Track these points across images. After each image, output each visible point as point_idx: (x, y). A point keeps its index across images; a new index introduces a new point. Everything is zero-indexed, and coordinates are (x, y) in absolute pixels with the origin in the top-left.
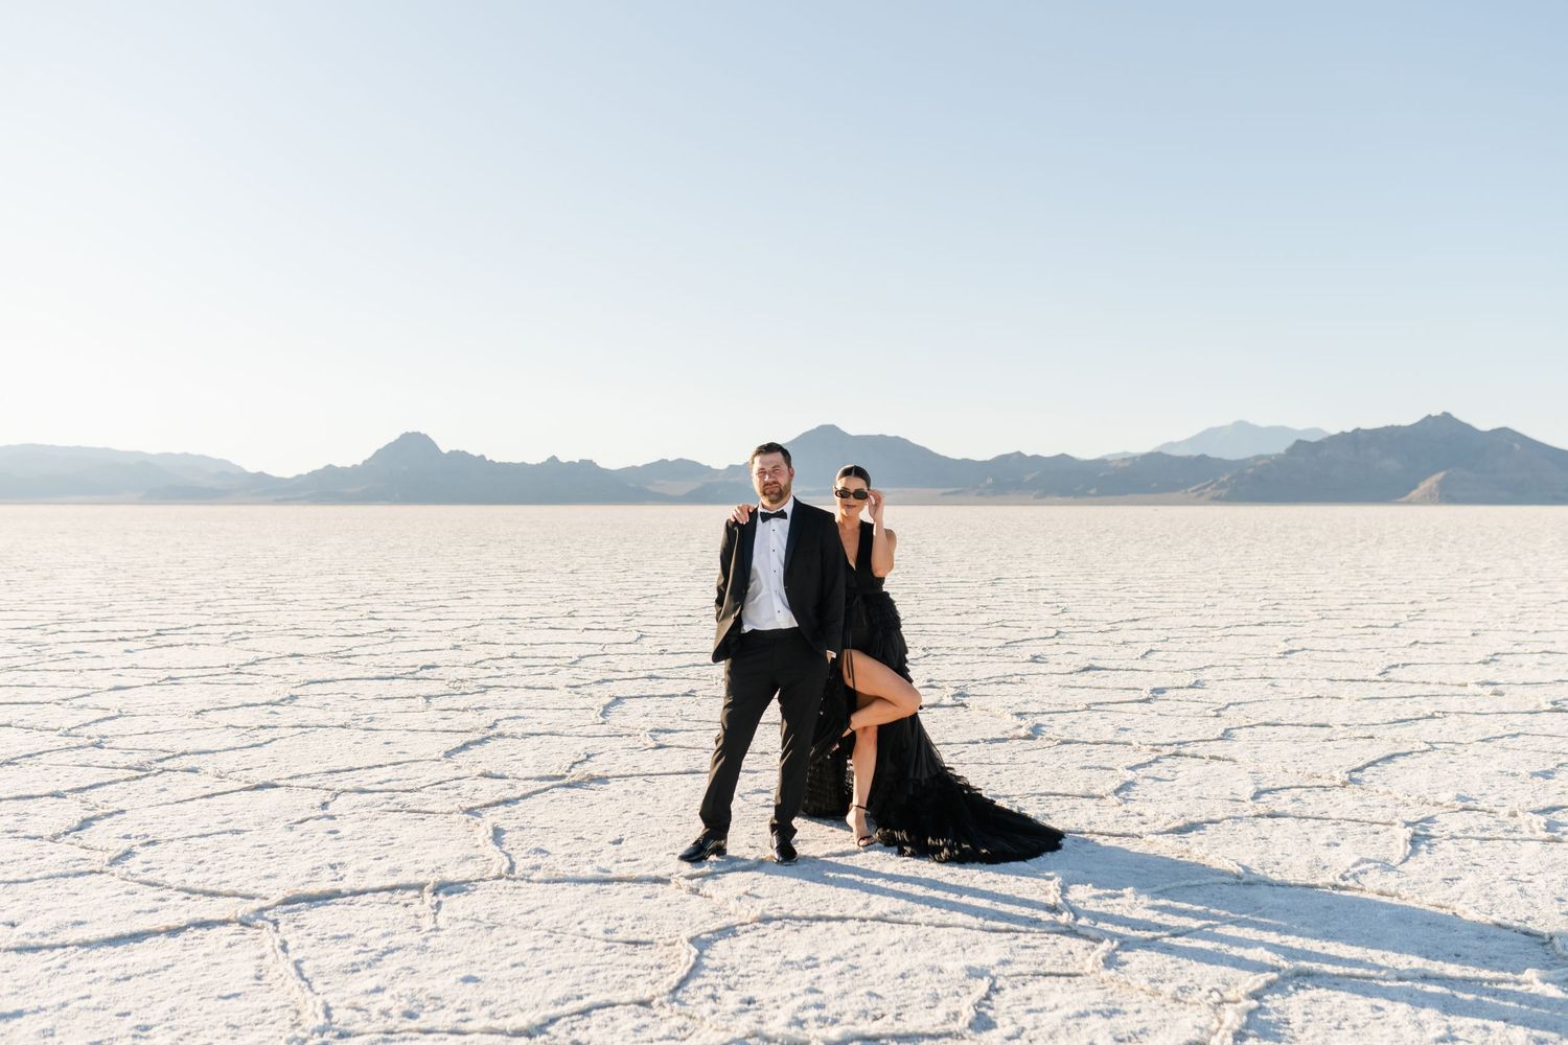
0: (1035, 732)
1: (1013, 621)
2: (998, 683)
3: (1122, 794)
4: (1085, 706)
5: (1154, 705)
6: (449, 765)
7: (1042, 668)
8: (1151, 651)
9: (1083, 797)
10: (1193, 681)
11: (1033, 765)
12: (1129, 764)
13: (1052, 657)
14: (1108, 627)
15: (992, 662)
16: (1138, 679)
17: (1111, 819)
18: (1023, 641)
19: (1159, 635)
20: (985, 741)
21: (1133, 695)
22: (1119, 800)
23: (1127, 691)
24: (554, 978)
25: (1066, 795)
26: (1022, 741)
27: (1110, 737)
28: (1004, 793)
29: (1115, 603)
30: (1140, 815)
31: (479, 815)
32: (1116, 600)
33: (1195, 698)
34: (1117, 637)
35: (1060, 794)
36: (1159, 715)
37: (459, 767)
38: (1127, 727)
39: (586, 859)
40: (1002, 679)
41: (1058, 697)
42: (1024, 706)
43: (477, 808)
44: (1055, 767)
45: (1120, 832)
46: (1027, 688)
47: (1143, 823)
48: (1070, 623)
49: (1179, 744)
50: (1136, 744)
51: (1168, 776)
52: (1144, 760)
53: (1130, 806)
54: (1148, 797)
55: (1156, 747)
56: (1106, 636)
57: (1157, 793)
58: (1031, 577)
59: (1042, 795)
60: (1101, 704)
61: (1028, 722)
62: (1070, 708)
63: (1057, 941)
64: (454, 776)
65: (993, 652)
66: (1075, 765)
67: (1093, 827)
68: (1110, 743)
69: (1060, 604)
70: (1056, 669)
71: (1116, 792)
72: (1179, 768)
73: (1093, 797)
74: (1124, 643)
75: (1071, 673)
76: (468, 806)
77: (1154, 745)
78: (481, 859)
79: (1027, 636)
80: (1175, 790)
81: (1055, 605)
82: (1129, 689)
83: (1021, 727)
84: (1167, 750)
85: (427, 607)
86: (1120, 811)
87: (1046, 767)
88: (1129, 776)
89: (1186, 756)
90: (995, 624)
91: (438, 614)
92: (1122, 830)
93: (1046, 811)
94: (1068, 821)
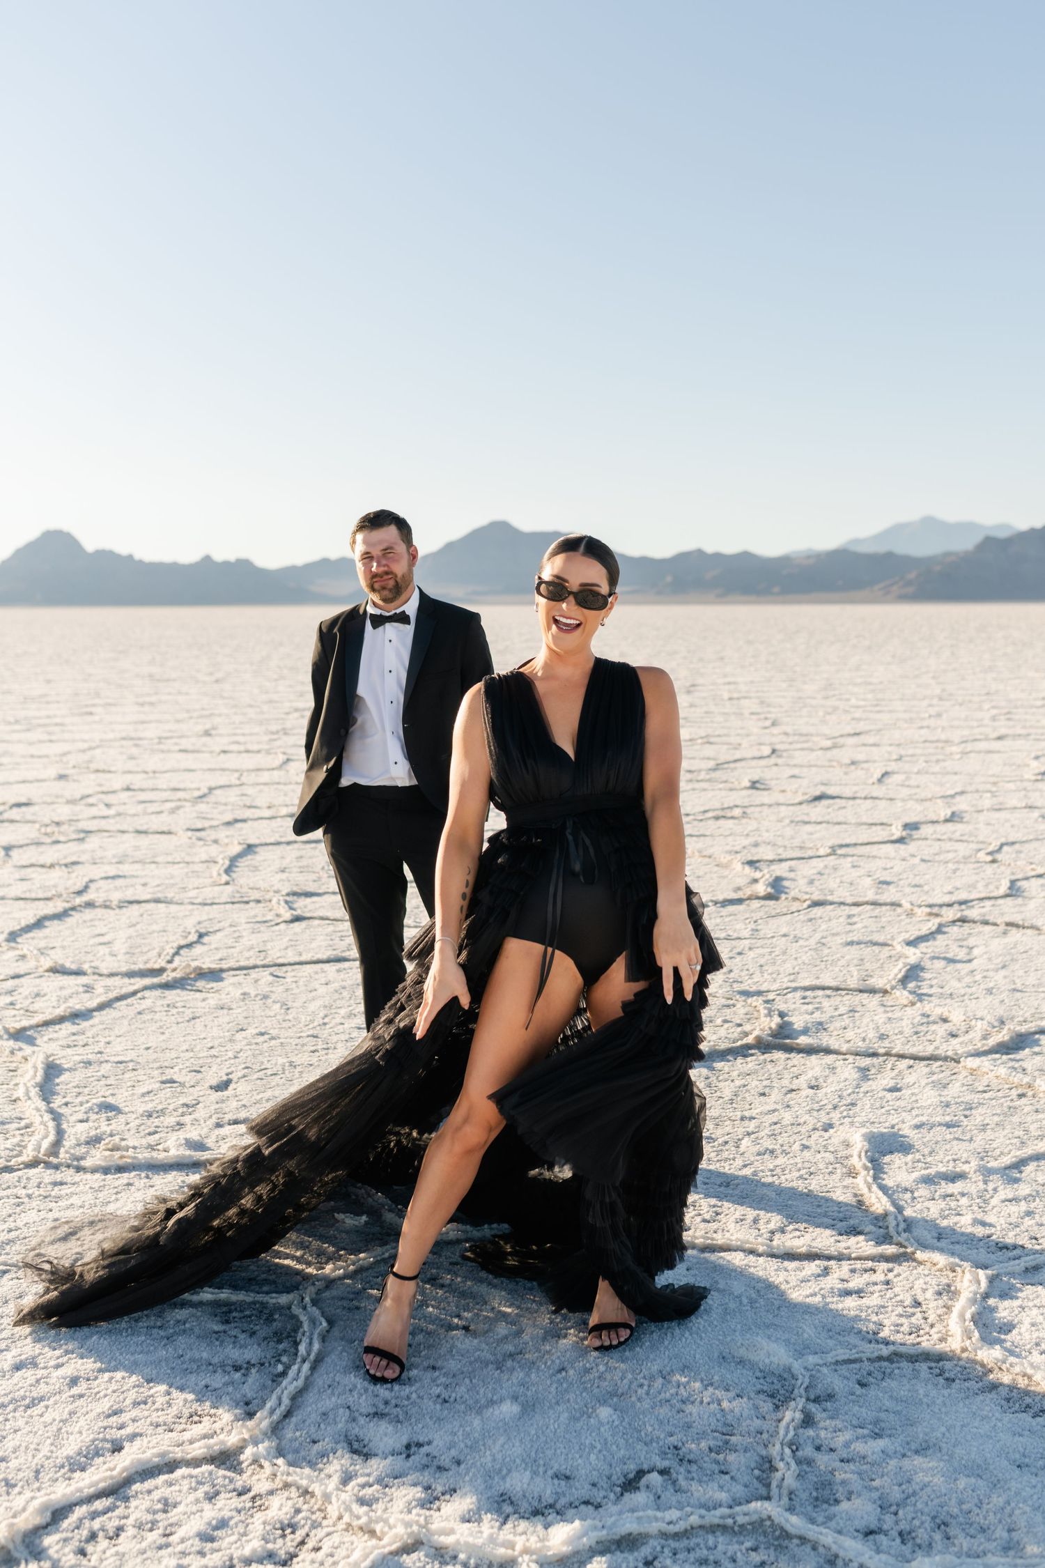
0: (777, 889)
1: (719, 736)
2: (717, 818)
3: (911, 985)
4: (829, 851)
5: (912, 847)
6: (12, 954)
7: (764, 797)
8: (885, 774)
9: (861, 991)
10: (949, 814)
11: (784, 939)
12: (906, 936)
13: (774, 782)
14: (828, 743)
15: (705, 790)
16: (882, 811)
17: (908, 1031)
18: (735, 761)
19: (890, 753)
20: (716, 903)
21: (881, 834)
22: (911, 997)
23: (874, 828)
24: (81, 1396)
25: (837, 989)
26: (763, 902)
27: (870, 896)
28: (754, 988)
29: (829, 714)
30: (945, 1020)
31: (31, 1041)
32: (830, 710)
33: (957, 836)
34: (845, 755)
35: (829, 988)
36: (923, 860)
37: (23, 957)
38: (888, 879)
39: (170, 1120)
40: (720, 813)
41: (792, 838)
42: (754, 850)
43: (31, 1027)
44: (812, 942)
45: (927, 1054)
46: (751, 825)
47: (954, 1036)
48: (784, 738)
49: (961, 903)
50: (907, 906)
51: (962, 954)
52: (925, 929)
53: (927, 1007)
54: (947, 990)
55: (935, 910)
56: (829, 754)
57: (954, 983)
58: (729, 683)
59: (806, 989)
60: (847, 846)
61: (766, 874)
62: (810, 853)
63: (891, 1276)
64: (11, 973)
65: (703, 776)
66: (839, 940)
67: (886, 1043)
68: (874, 904)
69: (769, 716)
70: (781, 798)
71: (904, 981)
72: (971, 942)
73: (872, 991)
74: (853, 763)
75: (801, 803)
76: (18, 1026)
77: (930, 906)
78: (15, 1125)
79: (738, 755)
80: (978, 977)
81: (762, 716)
82: (875, 824)
83: (756, 881)
84: (950, 914)
85: (40, 725)
86: (913, 1013)
87: (801, 942)
88: (913, 955)
89: (974, 922)
90: (700, 741)
91: (49, 733)
92: (929, 1050)
93: (817, 1016)
94: (850, 1034)
